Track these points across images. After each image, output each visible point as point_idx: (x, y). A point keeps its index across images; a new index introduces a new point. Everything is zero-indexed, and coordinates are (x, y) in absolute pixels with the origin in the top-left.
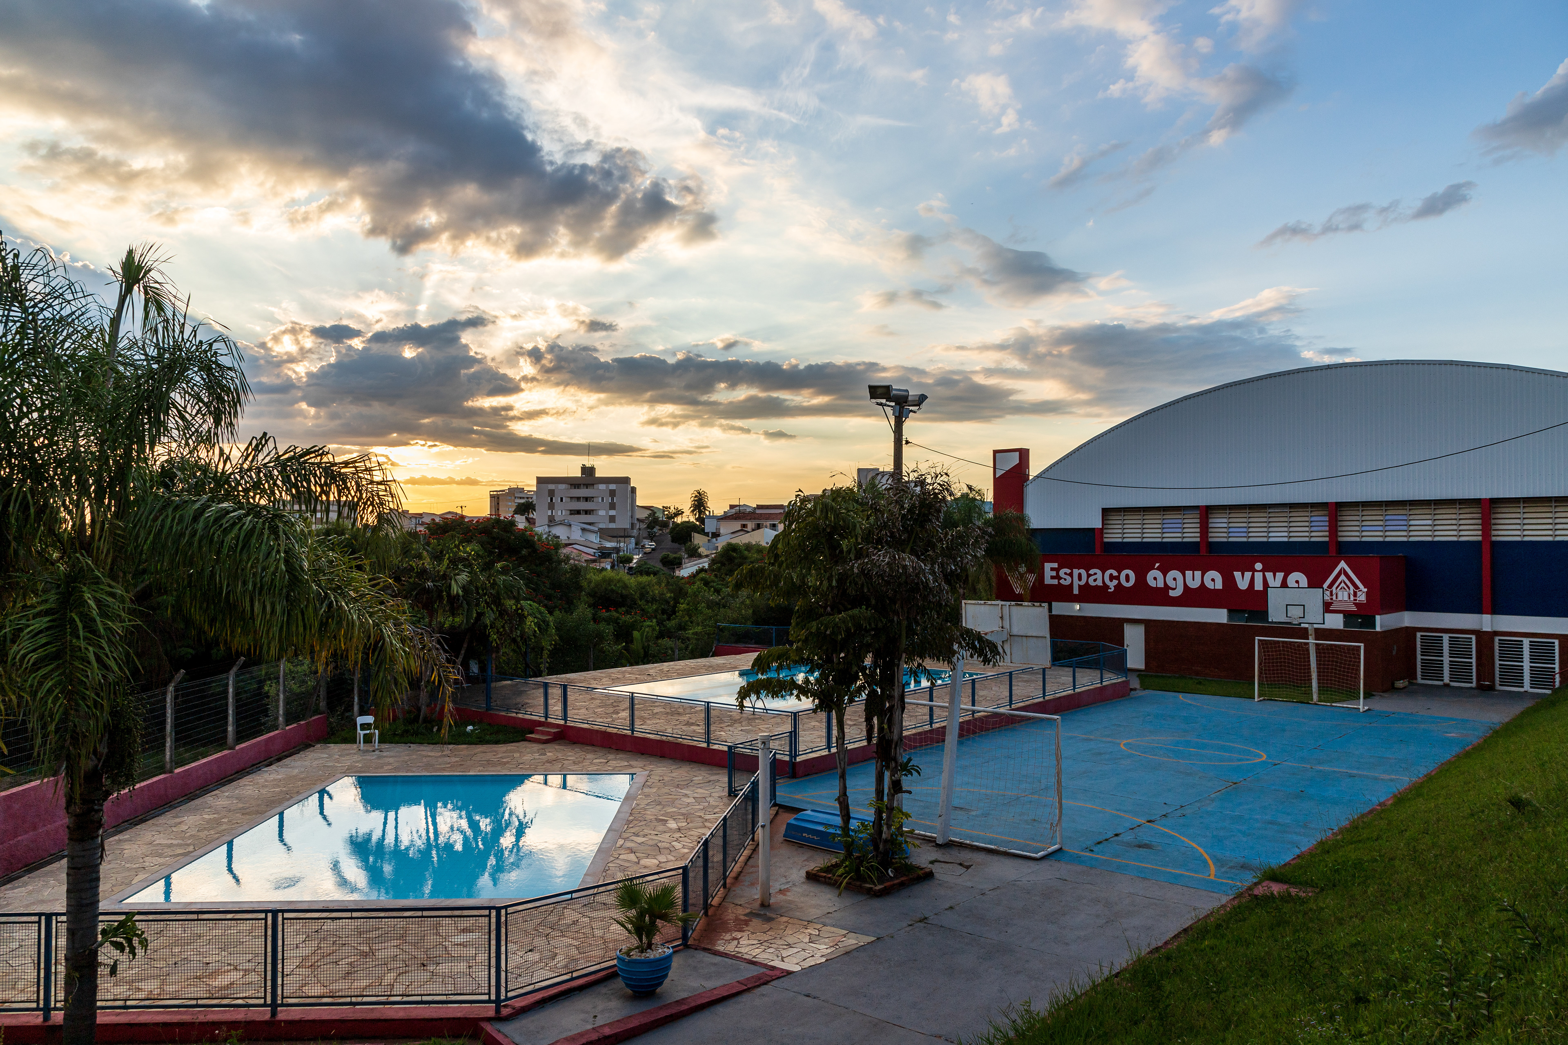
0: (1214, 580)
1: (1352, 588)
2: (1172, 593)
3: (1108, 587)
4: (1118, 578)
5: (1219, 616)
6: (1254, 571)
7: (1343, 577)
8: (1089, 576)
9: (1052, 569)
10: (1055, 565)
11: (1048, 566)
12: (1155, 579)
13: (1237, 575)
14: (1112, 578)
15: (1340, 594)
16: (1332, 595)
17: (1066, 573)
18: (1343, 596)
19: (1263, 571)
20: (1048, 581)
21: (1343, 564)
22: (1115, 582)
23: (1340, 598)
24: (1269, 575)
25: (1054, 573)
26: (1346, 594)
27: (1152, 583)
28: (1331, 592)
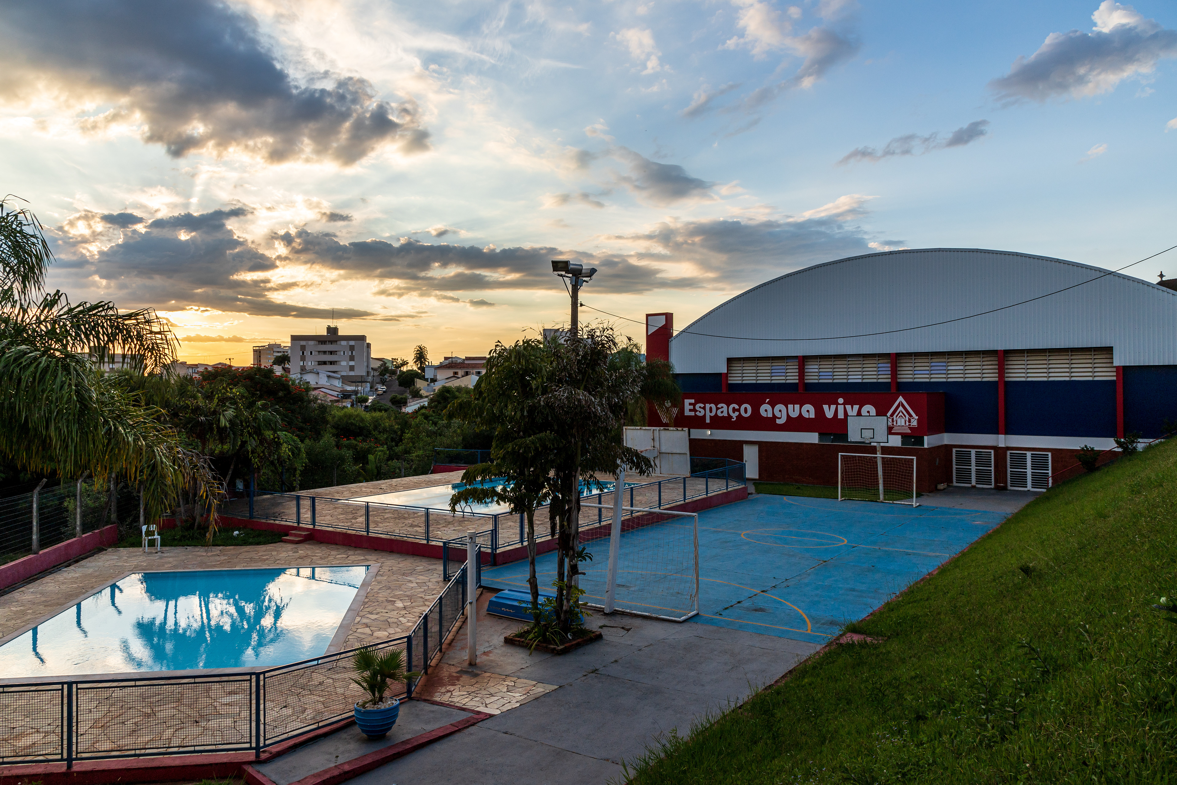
0: (809, 411)
1: (907, 416)
2: (778, 422)
3: (732, 417)
4: (739, 410)
5: (812, 438)
6: (837, 404)
7: (901, 408)
8: (717, 409)
9: (690, 404)
10: (693, 401)
11: (687, 402)
12: (766, 411)
13: (826, 407)
14: (734, 410)
15: (899, 421)
16: (893, 421)
17: (700, 407)
18: (901, 422)
19: (844, 404)
20: (687, 413)
21: (901, 399)
22: (737, 413)
23: (899, 424)
24: (848, 407)
25: (692, 407)
26: (903, 421)
27: (763, 414)
28: (893, 419)
